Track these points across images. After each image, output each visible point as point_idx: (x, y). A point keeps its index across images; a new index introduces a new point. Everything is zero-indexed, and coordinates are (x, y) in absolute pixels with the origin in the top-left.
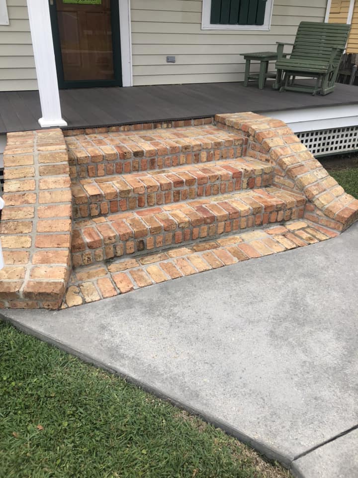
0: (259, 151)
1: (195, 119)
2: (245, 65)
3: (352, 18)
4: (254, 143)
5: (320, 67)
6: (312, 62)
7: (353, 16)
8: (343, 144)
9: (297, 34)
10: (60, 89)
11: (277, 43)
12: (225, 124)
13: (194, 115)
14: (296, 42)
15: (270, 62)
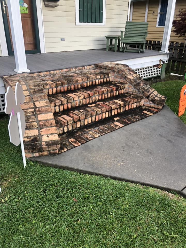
0: (120, 78)
1: (87, 66)
2: (106, 41)
3: (132, 19)
4: (117, 75)
5: (142, 41)
6: (135, 39)
7: (132, 18)
8: (152, 73)
9: (126, 27)
10: (26, 54)
11: (121, 31)
12: (101, 68)
13: (86, 64)
14: (125, 30)
15: (113, 39)
